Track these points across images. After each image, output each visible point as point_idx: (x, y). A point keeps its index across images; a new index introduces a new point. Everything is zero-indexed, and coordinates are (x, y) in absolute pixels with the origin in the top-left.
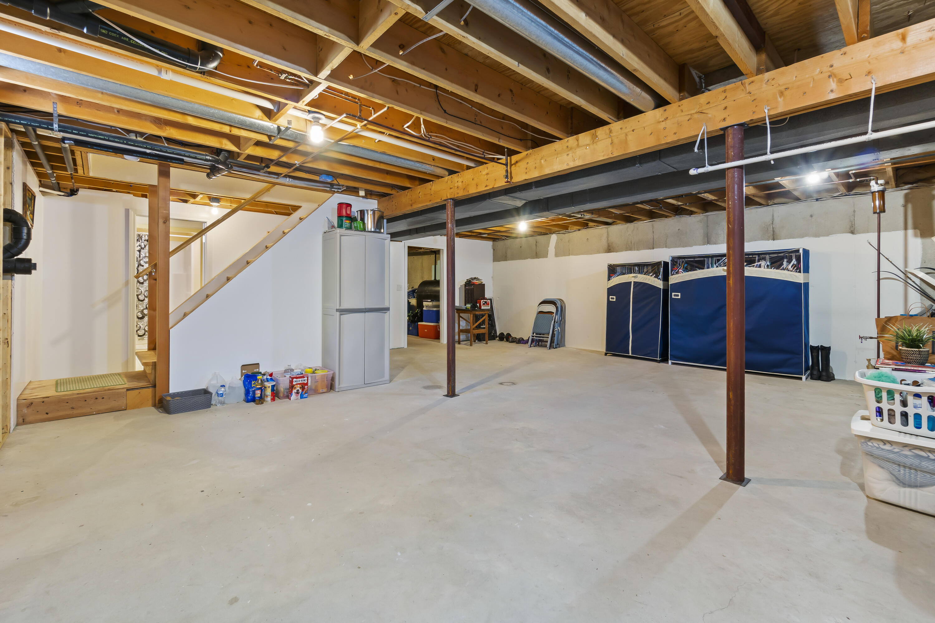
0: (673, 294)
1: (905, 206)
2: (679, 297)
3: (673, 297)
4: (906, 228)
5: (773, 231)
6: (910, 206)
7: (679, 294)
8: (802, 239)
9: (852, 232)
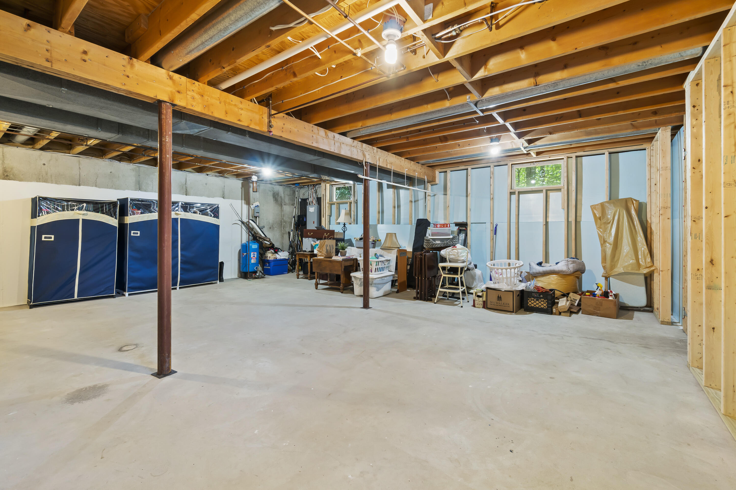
0: (132, 232)
1: (242, 188)
2: (139, 235)
3: (132, 235)
4: (242, 200)
5: (186, 189)
6: (243, 189)
7: (139, 232)
8: (201, 197)
9: (224, 198)
